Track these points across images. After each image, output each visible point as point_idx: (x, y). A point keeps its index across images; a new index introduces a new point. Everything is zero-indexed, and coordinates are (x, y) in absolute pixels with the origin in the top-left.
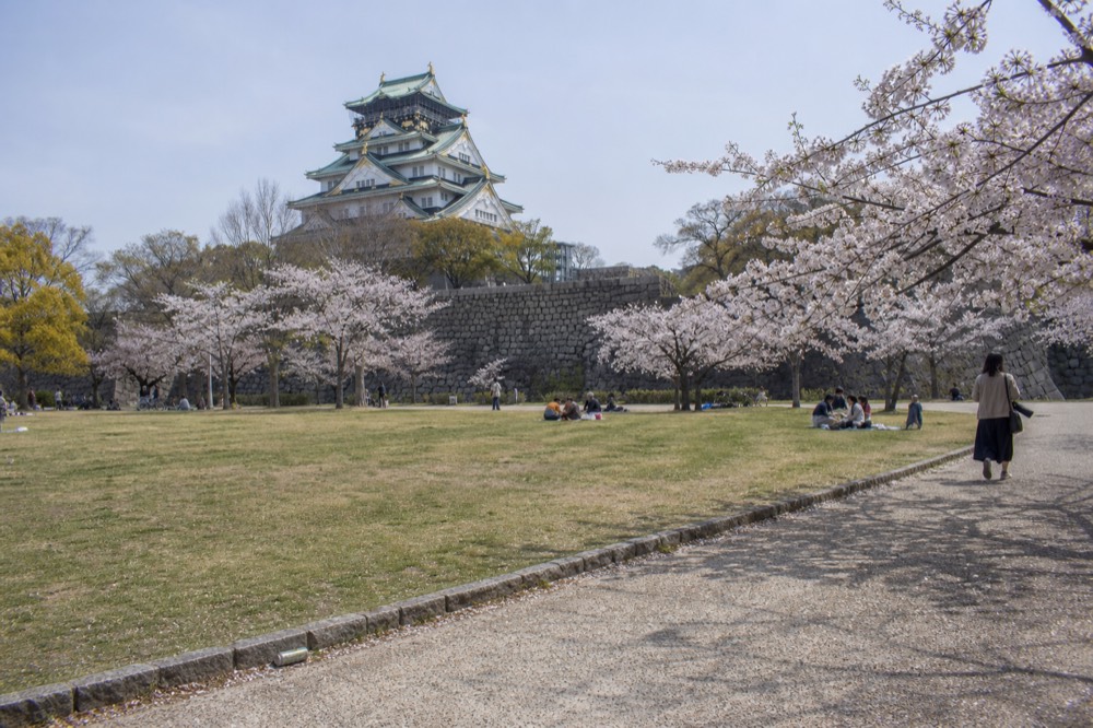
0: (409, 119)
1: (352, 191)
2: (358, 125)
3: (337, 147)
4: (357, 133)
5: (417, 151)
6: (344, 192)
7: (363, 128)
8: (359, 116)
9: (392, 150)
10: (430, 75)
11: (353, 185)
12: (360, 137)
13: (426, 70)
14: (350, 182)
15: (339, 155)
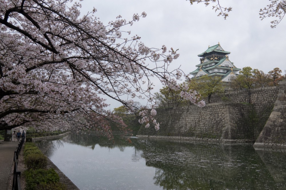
0: (212, 57)
1: (199, 77)
2: (201, 60)
3: (196, 66)
4: (201, 62)
5: (213, 66)
6: (197, 77)
7: (202, 61)
8: (201, 58)
9: (208, 66)
10: (219, 45)
11: (199, 76)
12: (201, 63)
13: (218, 44)
14: (198, 75)
15: (197, 68)
